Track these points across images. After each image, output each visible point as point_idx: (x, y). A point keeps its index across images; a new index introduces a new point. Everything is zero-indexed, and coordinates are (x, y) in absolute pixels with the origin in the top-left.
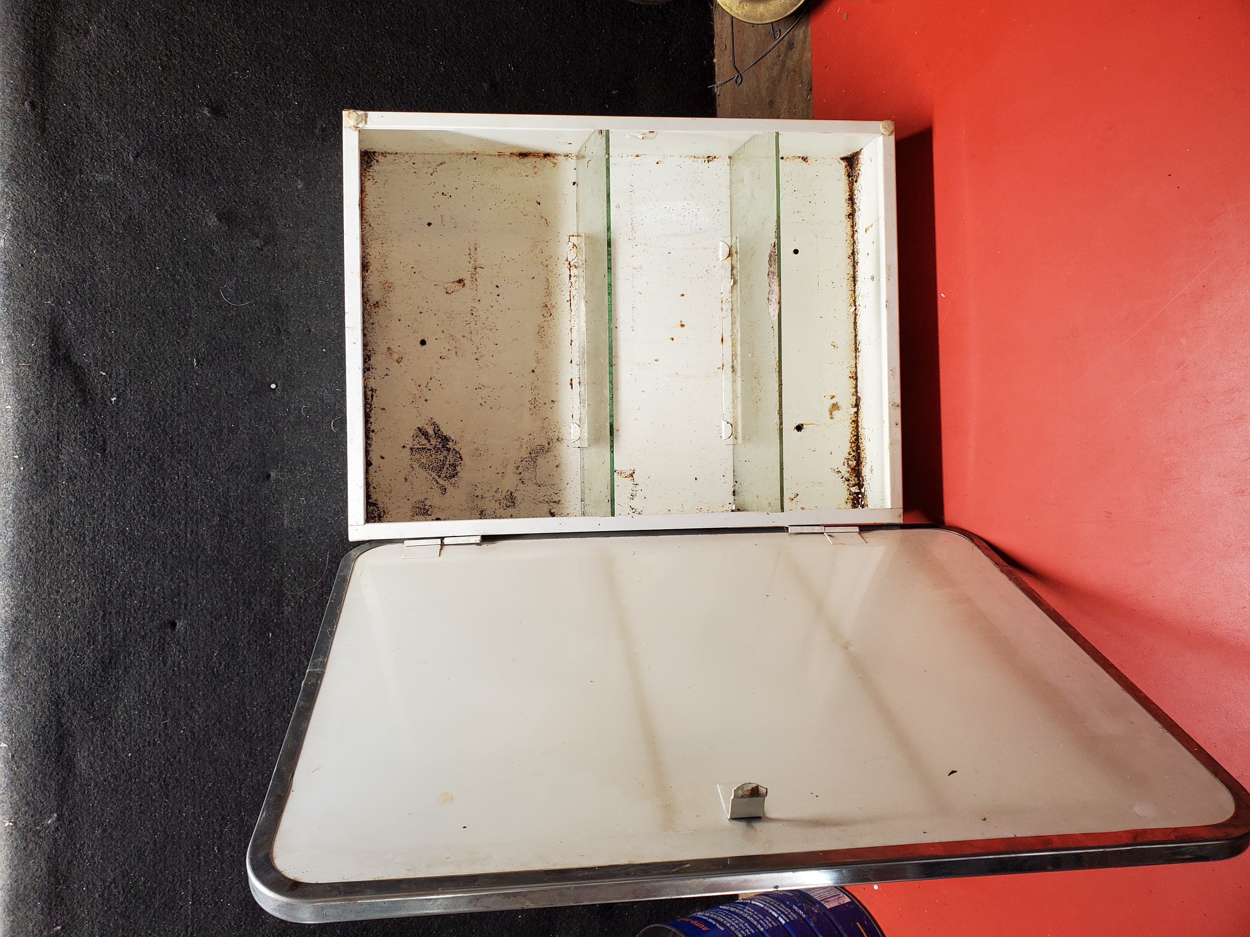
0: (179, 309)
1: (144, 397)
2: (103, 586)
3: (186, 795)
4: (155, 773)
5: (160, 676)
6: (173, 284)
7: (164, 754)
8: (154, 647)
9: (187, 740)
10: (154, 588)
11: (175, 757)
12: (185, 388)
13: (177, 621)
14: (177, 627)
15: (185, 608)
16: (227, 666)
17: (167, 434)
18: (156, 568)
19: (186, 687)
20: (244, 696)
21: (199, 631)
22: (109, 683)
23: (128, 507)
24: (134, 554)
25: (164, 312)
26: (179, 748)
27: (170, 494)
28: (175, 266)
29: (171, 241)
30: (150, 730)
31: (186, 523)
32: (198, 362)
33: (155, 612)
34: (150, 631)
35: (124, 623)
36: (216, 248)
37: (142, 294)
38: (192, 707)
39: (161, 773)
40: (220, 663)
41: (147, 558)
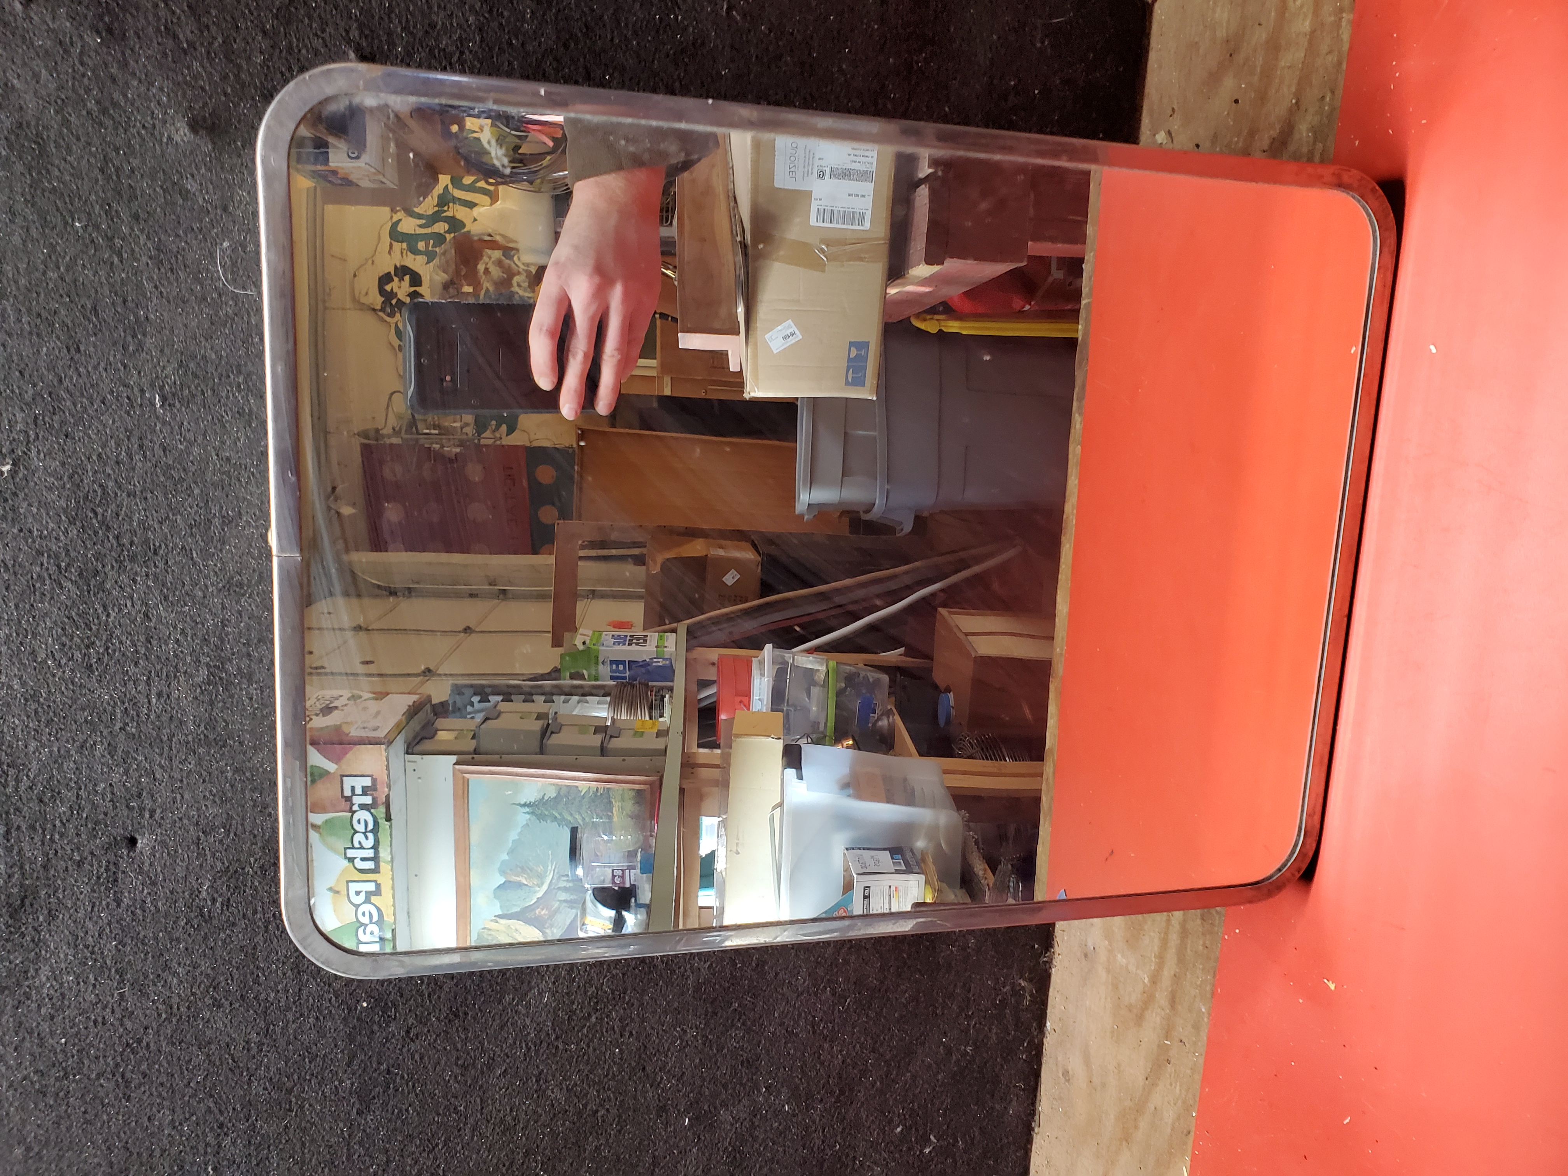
0: (125, 301)
1: (63, 464)
3: (160, 1095)
4: (107, 1065)
5: (109, 924)
6: (111, 256)
7: (120, 1037)
8: (99, 878)
9: (160, 1015)
10: (95, 785)
11: (139, 1041)
12: (141, 447)
13: (137, 837)
14: (139, 845)
15: (151, 817)
16: (227, 904)
17: (108, 528)
18: (97, 753)
19: (156, 938)
20: (255, 948)
21: (176, 851)
22: (23, 935)
23: (42, 656)
24: (57, 732)
25: (95, 309)
26: (146, 1028)
27: (117, 632)
28: (112, 220)
29: (102, 170)
30: (97, 1003)
31: (149, 678)
32: (164, 399)
33: (97, 823)
34: (92, 853)
35: (43, 844)
36: (191, 185)
37: (50, 274)
38: (166, 967)
39: (117, 1065)
40: (214, 901)
41: (81, 738)
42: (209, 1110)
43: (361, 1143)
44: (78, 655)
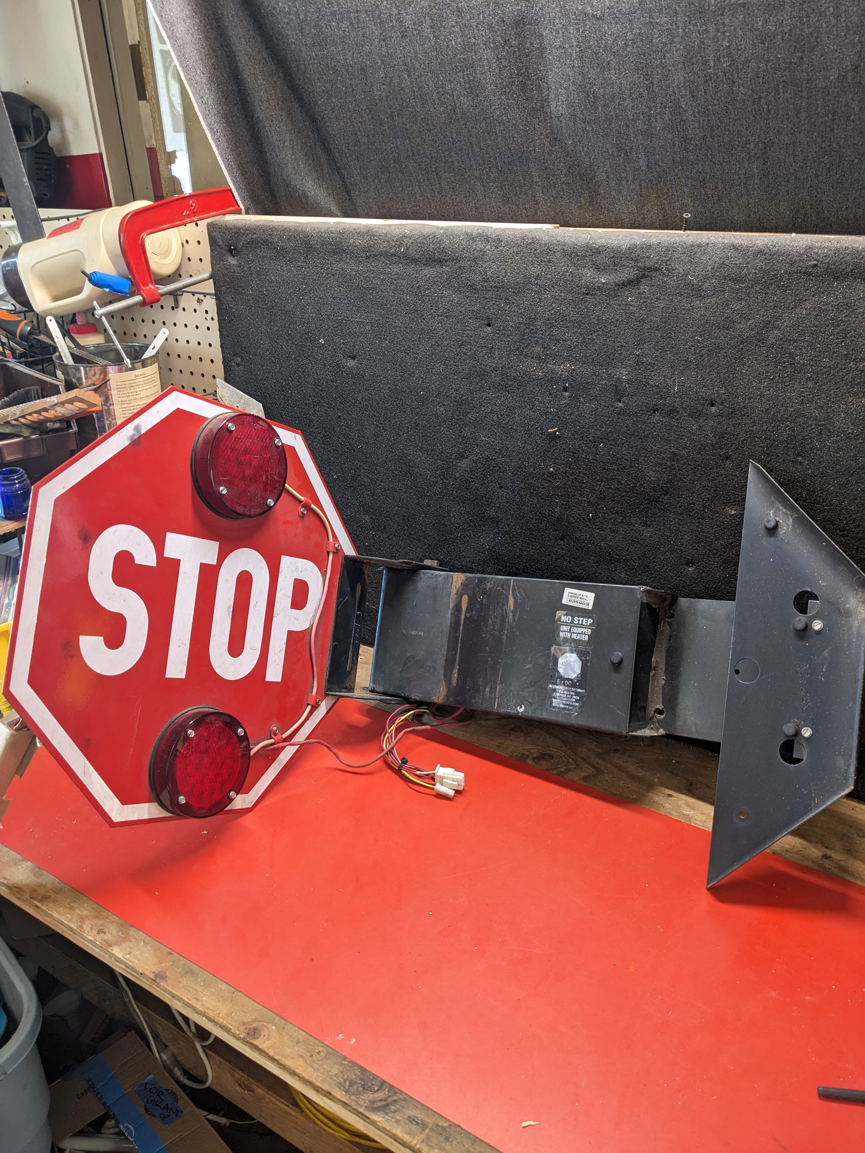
1: (617, 320)
2: (512, 288)
4: (418, 308)
5: (464, 315)
6: (688, 346)
7: (426, 313)
8: (479, 313)
9: (431, 327)
10: (509, 316)
11: (424, 319)
12: (622, 346)
13: (491, 327)
14: (488, 327)
15: (497, 333)
16: (465, 353)
17: (594, 332)
18: (519, 319)
19: (457, 329)
20: (449, 360)
21: (484, 339)
22: (463, 287)
23: (554, 305)
24: (528, 307)
25: (670, 338)
26: (428, 322)
27: (560, 330)
28: (700, 348)
29: (718, 347)
30: (438, 307)
31: (543, 338)
32: (638, 356)
33: (497, 315)
34: (487, 312)
35: (492, 298)
36: (712, 376)
37: (682, 325)
38: (446, 331)
39: (417, 311)
40: (466, 349)
41: (525, 314)
42: (398, 338)
43: (379, 386)
44: (553, 317)
